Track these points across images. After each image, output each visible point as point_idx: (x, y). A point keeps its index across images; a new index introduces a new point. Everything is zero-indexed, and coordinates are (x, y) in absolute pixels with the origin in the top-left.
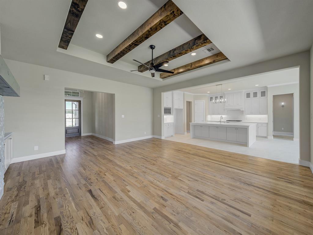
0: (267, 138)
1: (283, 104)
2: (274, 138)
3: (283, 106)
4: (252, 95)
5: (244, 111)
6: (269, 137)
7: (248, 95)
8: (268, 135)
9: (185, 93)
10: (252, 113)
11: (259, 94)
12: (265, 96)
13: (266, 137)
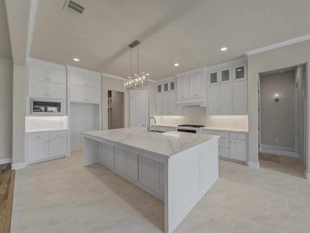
0: (247, 166)
1: (277, 95)
2: (260, 166)
3: (277, 100)
4: (219, 77)
5: (207, 109)
6: (249, 163)
7: (214, 78)
8: (248, 159)
9: (104, 74)
10: (219, 113)
11: (232, 75)
12: (243, 77)
13: (244, 163)
